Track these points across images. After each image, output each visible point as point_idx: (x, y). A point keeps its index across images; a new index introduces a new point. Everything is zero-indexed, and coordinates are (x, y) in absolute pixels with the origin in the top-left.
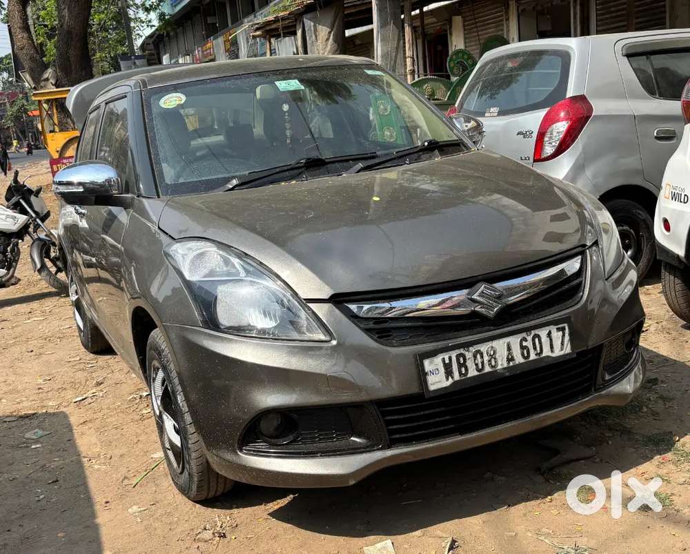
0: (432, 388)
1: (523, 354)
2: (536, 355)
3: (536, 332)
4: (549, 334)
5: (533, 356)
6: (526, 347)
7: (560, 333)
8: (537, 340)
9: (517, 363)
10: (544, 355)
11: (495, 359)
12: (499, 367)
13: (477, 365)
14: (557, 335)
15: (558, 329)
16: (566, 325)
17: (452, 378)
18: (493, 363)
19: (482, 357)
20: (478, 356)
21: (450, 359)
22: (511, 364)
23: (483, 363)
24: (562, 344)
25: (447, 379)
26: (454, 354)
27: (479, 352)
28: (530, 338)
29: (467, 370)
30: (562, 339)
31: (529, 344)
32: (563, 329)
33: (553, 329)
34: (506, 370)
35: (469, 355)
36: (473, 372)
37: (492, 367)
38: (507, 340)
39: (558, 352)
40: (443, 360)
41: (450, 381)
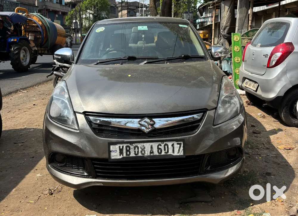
0: (112, 158)
1: (158, 151)
2: (165, 153)
3: (167, 143)
4: (173, 145)
5: (163, 153)
6: (160, 149)
7: (179, 146)
9: (155, 154)
10: (169, 153)
11: (144, 151)
12: (146, 155)
13: (135, 152)
14: (177, 146)
15: (178, 144)
16: (182, 143)
17: (123, 155)
18: (143, 153)
19: (138, 149)
20: (136, 148)
21: (123, 147)
22: (152, 154)
23: (138, 152)
24: (179, 150)
26: (125, 146)
27: (137, 146)
28: (163, 145)
29: (130, 153)
30: (179, 149)
31: (162, 147)
32: (180, 144)
33: (175, 143)
34: (149, 157)
35: (132, 147)
36: (132, 155)
37: (142, 154)
38: (151, 144)
39: (176, 154)
40: (120, 147)
41: (121, 157)
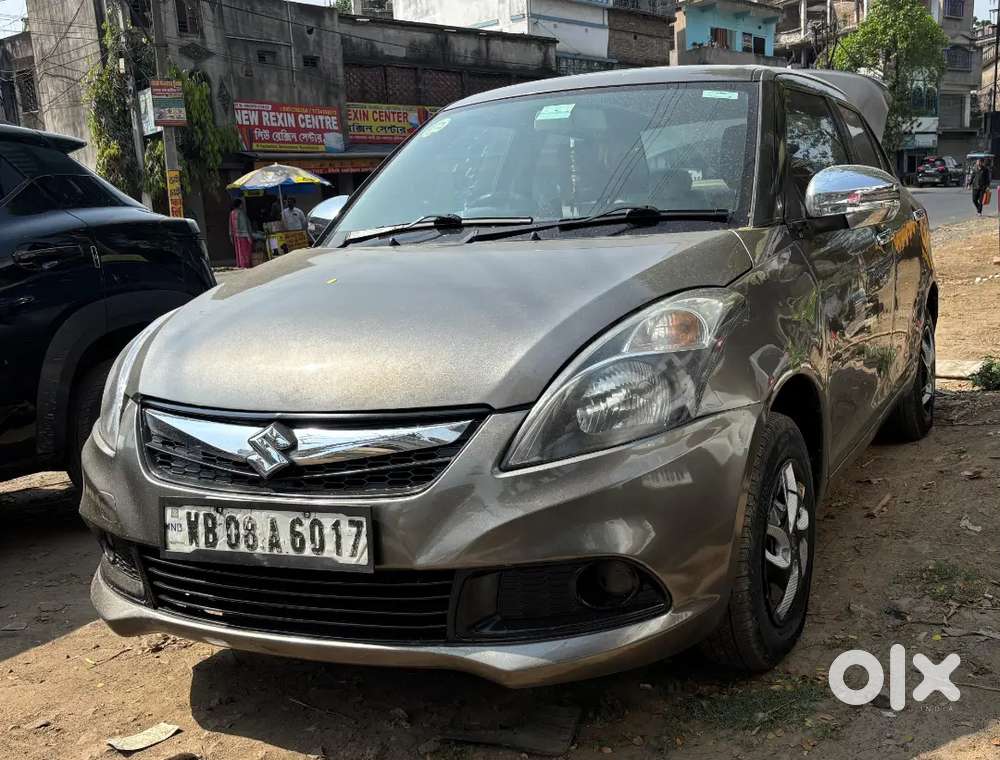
0: (173, 548)
1: (293, 543)
2: (314, 550)
3: (317, 516)
4: (336, 526)
5: (308, 552)
6: (299, 534)
7: (354, 530)
8: (317, 529)
9: (284, 553)
10: (325, 554)
11: (254, 536)
12: (259, 550)
13: (229, 536)
14: (347, 530)
15: (352, 523)
16: (363, 520)
17: (197, 543)
18: (251, 542)
19: (237, 527)
20: (233, 526)
21: (197, 516)
22: (275, 552)
23: (238, 536)
24: (355, 546)
25: (191, 543)
26: (202, 512)
27: (232, 519)
28: (307, 523)
29: (215, 539)
30: (356, 540)
31: (304, 529)
32: (358, 525)
33: (344, 521)
34: (266, 558)
35: (220, 519)
36: (222, 546)
37: (249, 546)
38: (274, 514)
39: (345, 558)
40: (189, 514)
41: (193, 547)
